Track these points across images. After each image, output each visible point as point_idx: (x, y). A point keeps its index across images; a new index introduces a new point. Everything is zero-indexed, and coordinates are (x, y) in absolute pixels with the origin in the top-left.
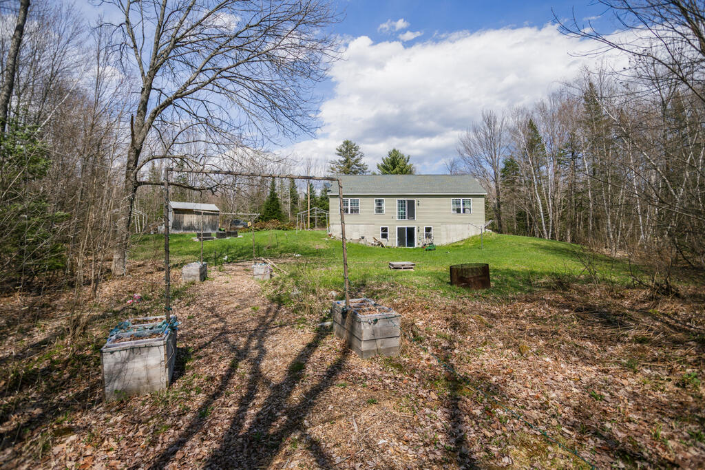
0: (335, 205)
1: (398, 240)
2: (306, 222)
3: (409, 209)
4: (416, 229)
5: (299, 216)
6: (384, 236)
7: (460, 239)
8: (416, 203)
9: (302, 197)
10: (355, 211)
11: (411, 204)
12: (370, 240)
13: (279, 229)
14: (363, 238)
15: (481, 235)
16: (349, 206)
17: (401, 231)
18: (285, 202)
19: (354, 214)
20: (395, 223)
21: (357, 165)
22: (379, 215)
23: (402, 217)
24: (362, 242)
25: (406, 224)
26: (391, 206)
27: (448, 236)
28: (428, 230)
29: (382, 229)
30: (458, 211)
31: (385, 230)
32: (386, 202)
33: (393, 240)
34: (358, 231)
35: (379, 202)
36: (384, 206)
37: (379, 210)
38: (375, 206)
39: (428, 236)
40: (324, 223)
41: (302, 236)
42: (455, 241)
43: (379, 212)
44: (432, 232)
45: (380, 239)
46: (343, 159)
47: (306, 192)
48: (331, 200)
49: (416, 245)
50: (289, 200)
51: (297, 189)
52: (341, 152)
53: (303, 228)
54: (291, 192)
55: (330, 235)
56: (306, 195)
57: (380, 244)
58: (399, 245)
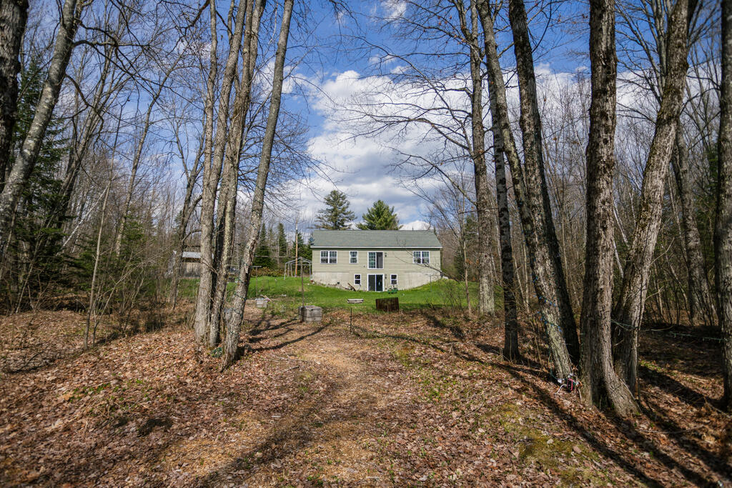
0: (317, 255)
1: (369, 285)
2: (294, 269)
3: (377, 260)
4: (383, 277)
5: (287, 265)
6: (358, 282)
7: (420, 285)
8: (384, 255)
9: (290, 246)
10: (333, 261)
11: (380, 255)
12: (345, 285)
13: (269, 275)
14: (338, 283)
15: (438, 281)
16: (329, 257)
17: (371, 278)
18: (275, 250)
19: (333, 265)
20: (366, 272)
21: (345, 214)
22: (354, 265)
23: (372, 266)
24: (338, 287)
25: (376, 272)
26: (364, 257)
27: (410, 283)
28: (394, 277)
29: (356, 276)
30: (419, 261)
31: (358, 277)
32: (359, 254)
33: (365, 286)
34: (336, 277)
35: (354, 254)
36: (357, 257)
37: (354, 260)
38: (350, 257)
39: (394, 282)
40: (308, 270)
41: (288, 280)
42: (416, 286)
43: (354, 262)
44: (397, 279)
45: (354, 285)
46: (330, 208)
47: (294, 240)
48: (314, 252)
49: (384, 290)
50: (278, 248)
51: (287, 238)
52: (328, 202)
53: (290, 275)
54: (280, 241)
55: (312, 281)
56: (295, 244)
57: (352, 288)
58: (370, 289)
